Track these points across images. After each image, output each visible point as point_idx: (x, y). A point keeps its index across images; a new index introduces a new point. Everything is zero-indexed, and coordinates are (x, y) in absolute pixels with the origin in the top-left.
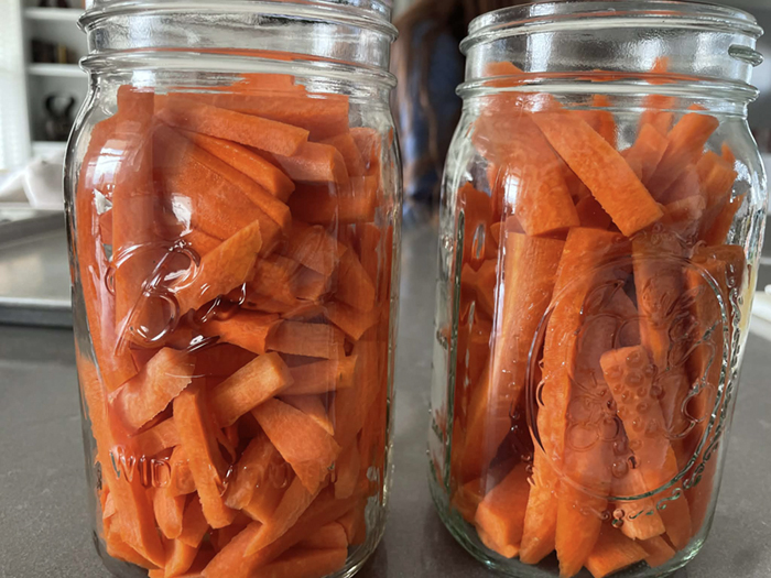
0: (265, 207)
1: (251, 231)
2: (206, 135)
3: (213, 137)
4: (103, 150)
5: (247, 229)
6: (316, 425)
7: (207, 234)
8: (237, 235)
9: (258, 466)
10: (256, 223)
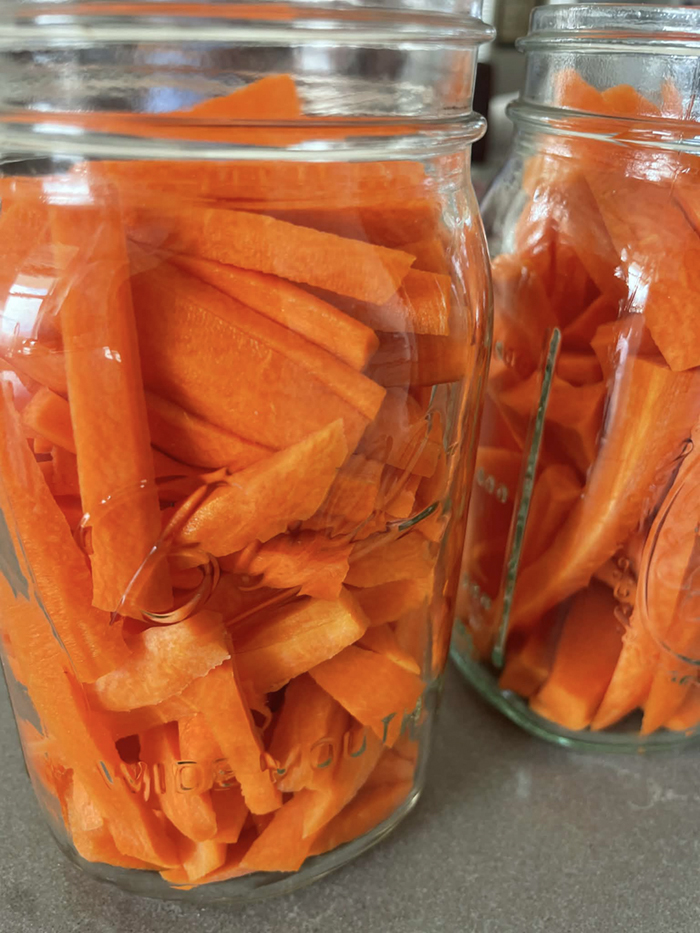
0: (349, 394)
1: (332, 436)
2: (218, 263)
3: (231, 266)
4: (15, 288)
5: (324, 434)
6: (394, 666)
7: (244, 440)
8: (307, 446)
9: (315, 728)
10: (339, 423)
